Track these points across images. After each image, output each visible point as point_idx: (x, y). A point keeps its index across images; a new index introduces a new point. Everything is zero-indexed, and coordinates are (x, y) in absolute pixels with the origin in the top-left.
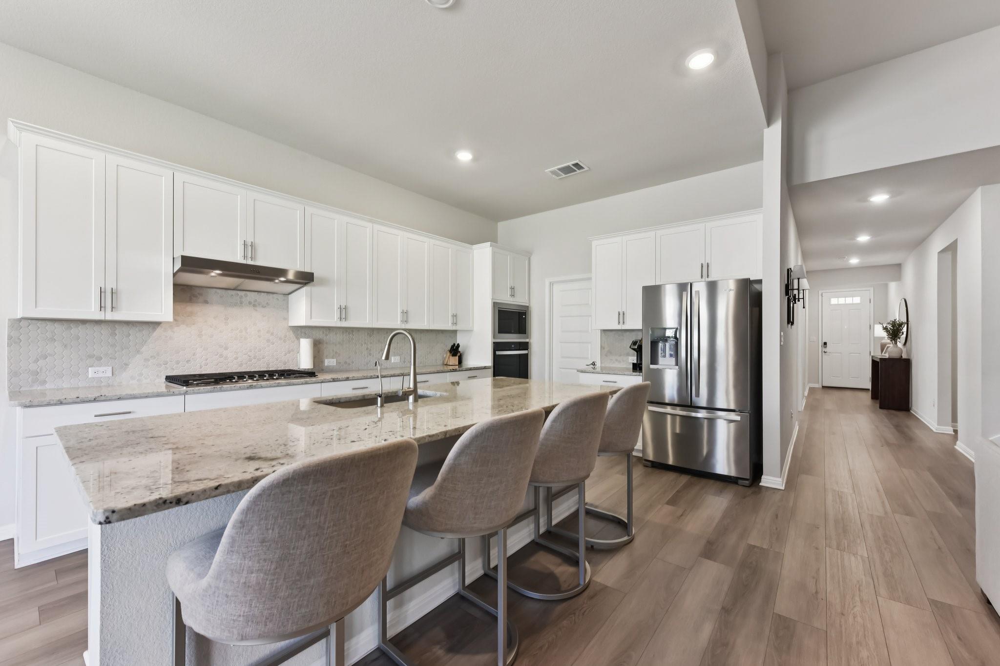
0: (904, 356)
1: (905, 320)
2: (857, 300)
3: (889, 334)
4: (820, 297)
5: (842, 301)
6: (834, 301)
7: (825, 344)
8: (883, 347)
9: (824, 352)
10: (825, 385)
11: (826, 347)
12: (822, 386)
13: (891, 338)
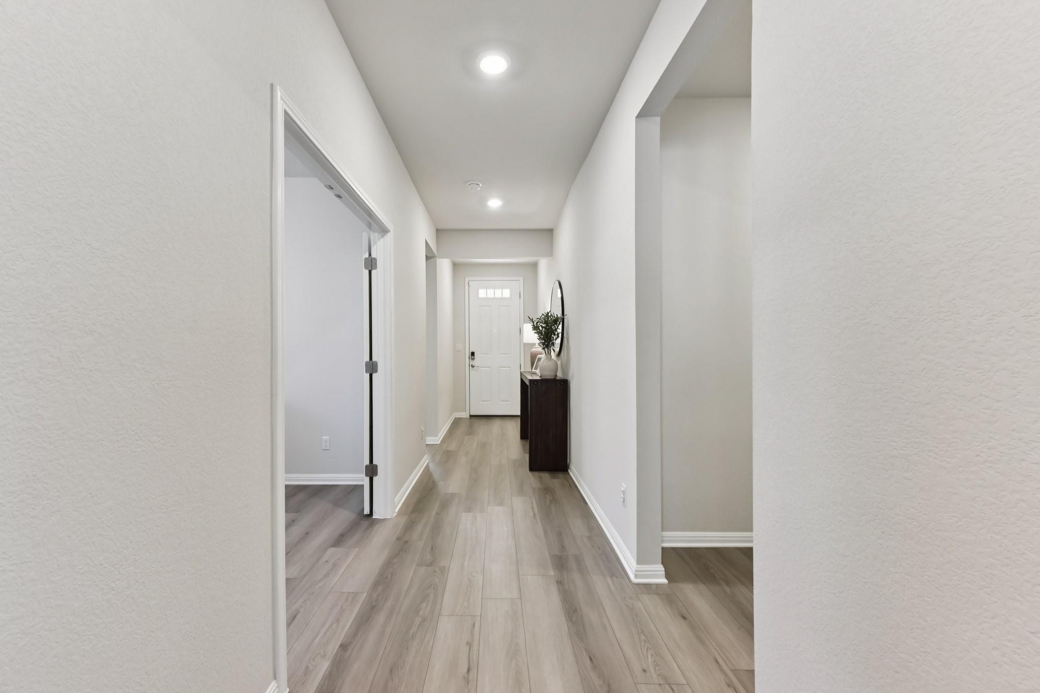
0: (560, 375)
1: (560, 315)
2: (507, 293)
3: (540, 338)
4: (467, 287)
5: (490, 293)
6: (482, 293)
7: (473, 354)
8: (534, 359)
9: (472, 365)
10: (472, 413)
11: (474, 359)
12: (471, 416)
13: (543, 344)
